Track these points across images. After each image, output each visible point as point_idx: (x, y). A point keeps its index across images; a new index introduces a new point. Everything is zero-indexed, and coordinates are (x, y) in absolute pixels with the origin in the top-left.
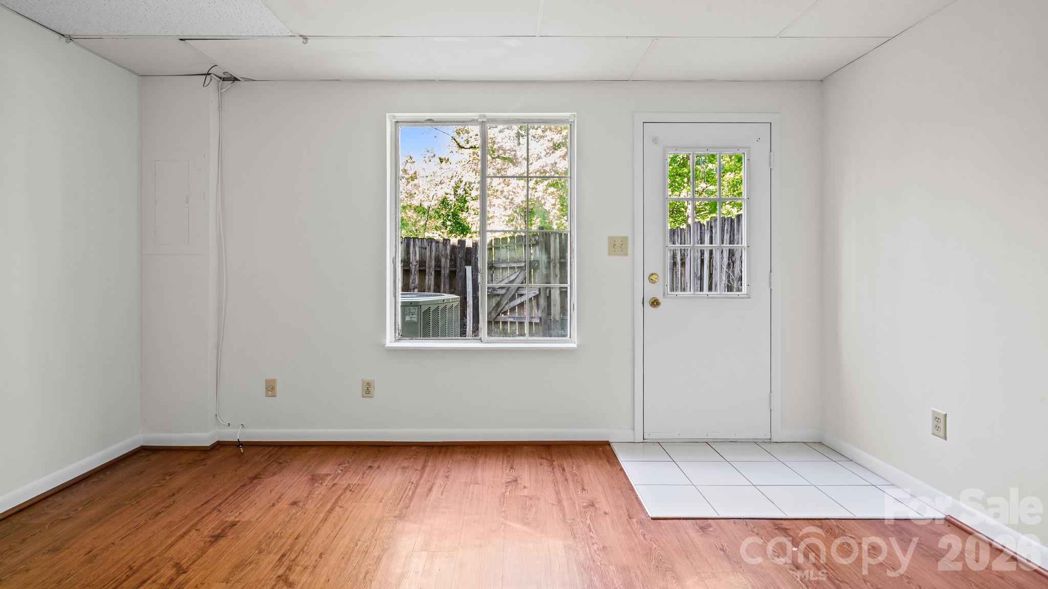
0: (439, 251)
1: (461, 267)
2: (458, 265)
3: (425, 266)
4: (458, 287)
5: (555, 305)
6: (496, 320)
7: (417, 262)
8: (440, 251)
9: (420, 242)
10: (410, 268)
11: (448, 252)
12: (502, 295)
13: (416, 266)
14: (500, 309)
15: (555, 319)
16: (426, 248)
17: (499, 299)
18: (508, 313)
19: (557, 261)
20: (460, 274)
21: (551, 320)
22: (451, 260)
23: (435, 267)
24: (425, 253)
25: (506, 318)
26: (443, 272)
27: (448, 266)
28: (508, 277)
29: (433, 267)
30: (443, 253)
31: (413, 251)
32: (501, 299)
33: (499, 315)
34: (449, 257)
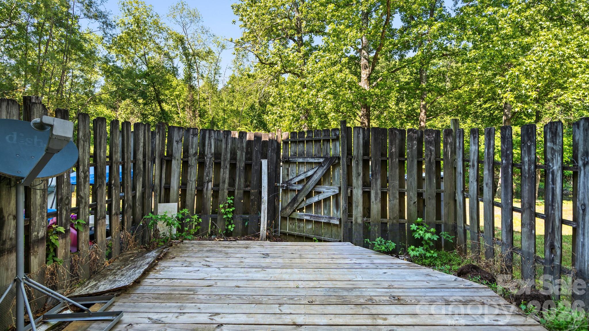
0: (235, 143)
1: (257, 160)
2: (254, 158)
3: (220, 159)
4: (254, 181)
5: (357, 207)
6: (291, 217)
7: (212, 155)
8: (237, 144)
9: (216, 134)
10: (205, 160)
11: (244, 145)
12: (298, 191)
13: (210, 158)
14: (295, 205)
15: (356, 222)
16: (222, 141)
17: (294, 194)
18: (304, 210)
19: (360, 158)
20: (256, 168)
21: (352, 222)
22: (247, 153)
23: (231, 159)
24: (221, 146)
25: (302, 215)
26: (238, 165)
27: (244, 159)
28: (305, 173)
29: (229, 159)
30: (239, 146)
31: (208, 143)
32: (297, 195)
33: (294, 211)
34: (245, 150)
